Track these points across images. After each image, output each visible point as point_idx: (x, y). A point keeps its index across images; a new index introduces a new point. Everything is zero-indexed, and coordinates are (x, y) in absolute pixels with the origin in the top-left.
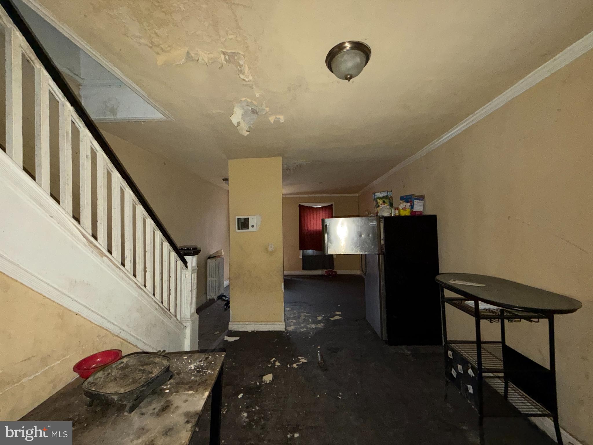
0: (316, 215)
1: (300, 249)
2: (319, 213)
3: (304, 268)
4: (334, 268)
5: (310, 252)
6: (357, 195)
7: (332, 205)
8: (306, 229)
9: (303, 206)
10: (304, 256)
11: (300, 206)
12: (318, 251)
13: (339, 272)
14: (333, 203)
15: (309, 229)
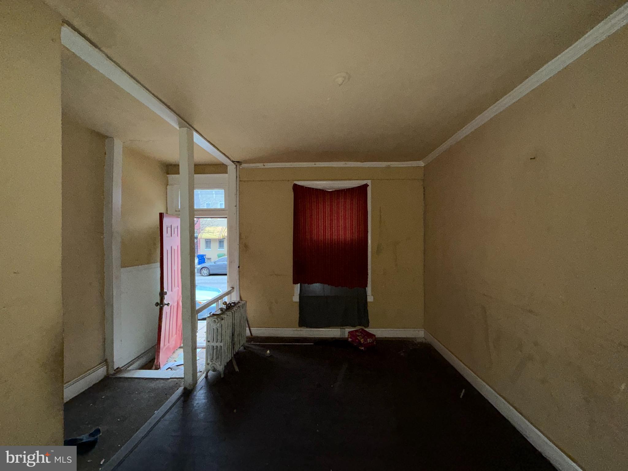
0: (331, 206)
1: (295, 282)
2: (338, 204)
3: (303, 323)
4: (368, 326)
5: (317, 288)
6: (421, 164)
7: (366, 186)
8: (308, 237)
9: (302, 187)
10: (302, 296)
11: (296, 188)
12: (334, 287)
13: (380, 332)
14: (369, 182)
15: (315, 238)
